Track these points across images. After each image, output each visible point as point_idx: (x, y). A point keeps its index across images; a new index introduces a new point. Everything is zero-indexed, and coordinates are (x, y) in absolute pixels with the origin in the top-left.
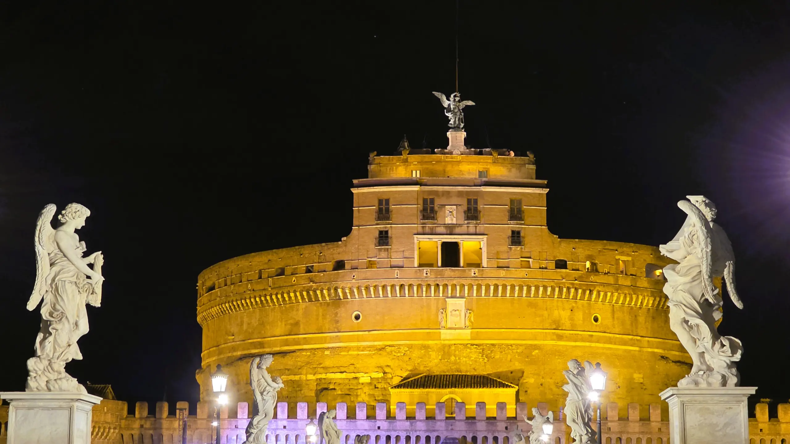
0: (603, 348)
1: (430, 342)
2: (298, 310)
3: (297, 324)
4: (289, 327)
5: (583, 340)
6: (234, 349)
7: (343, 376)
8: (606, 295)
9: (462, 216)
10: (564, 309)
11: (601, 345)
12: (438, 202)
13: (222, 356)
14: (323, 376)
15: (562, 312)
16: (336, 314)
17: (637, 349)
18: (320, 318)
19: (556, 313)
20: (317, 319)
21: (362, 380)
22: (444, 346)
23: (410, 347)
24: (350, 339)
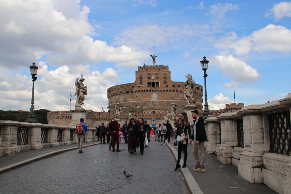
0: (181, 102)
1: (150, 101)
2: (126, 95)
3: (126, 98)
4: (124, 98)
5: (178, 100)
6: (114, 103)
7: (134, 107)
9: (155, 78)
11: (181, 101)
12: (151, 75)
13: (112, 104)
14: (130, 107)
16: (133, 96)
18: (130, 97)
19: (173, 95)
21: (137, 108)
22: (152, 101)
23: (146, 102)
24: (135, 100)
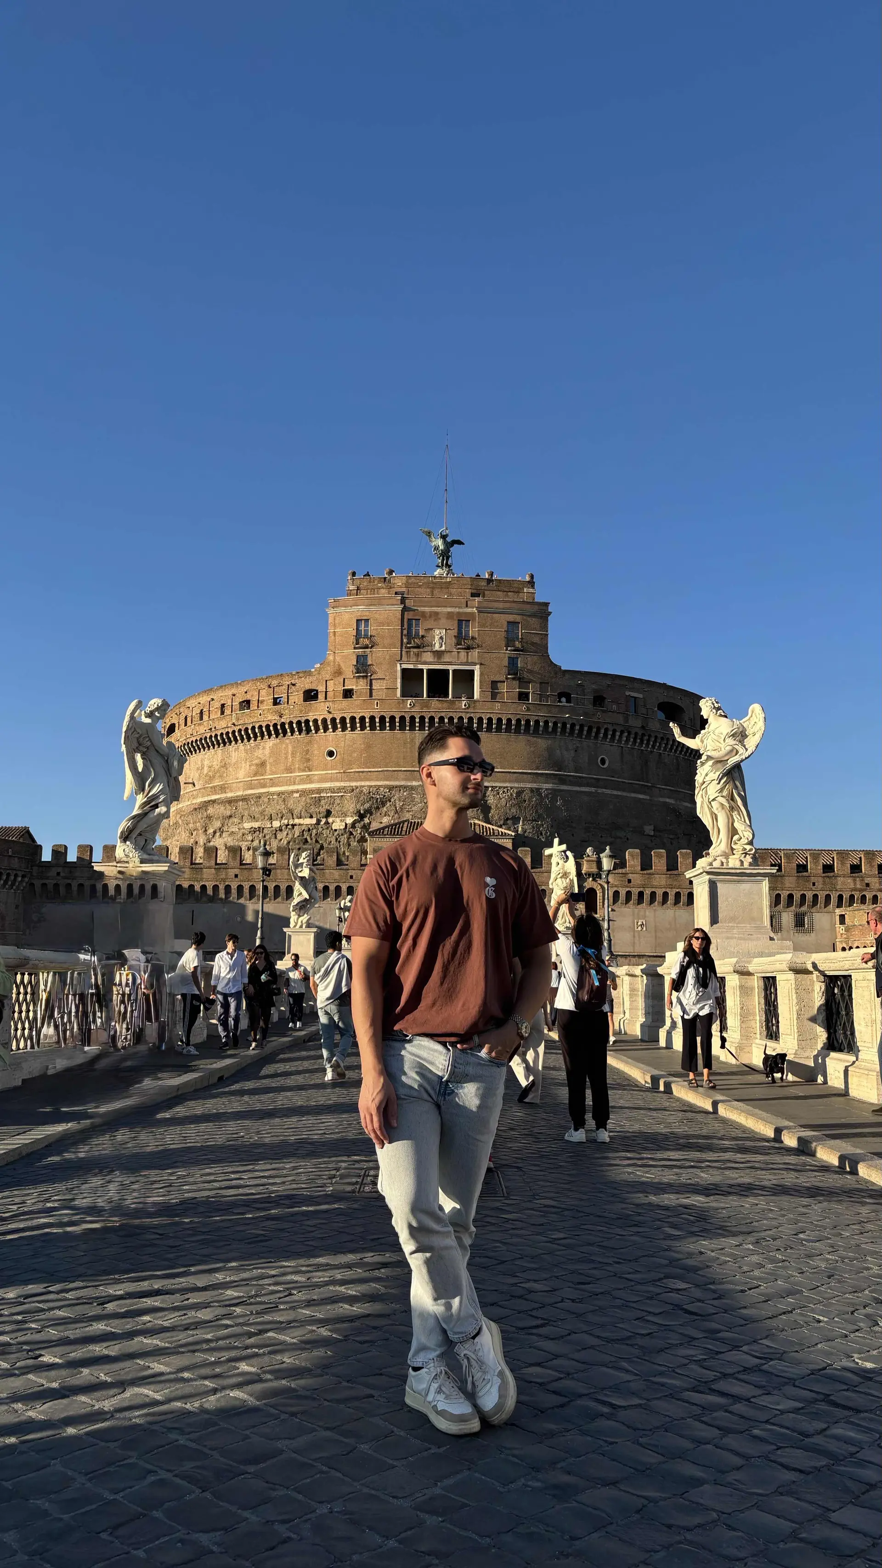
2: (264, 748)
4: (253, 767)
5: (588, 785)
7: (312, 822)
8: (613, 735)
9: (454, 640)
10: (567, 750)
11: (608, 791)
12: (427, 626)
15: (565, 753)
16: (307, 753)
17: (648, 798)
18: (290, 756)
19: (558, 753)
20: (286, 758)
21: (335, 827)
23: (391, 788)
24: (323, 779)
